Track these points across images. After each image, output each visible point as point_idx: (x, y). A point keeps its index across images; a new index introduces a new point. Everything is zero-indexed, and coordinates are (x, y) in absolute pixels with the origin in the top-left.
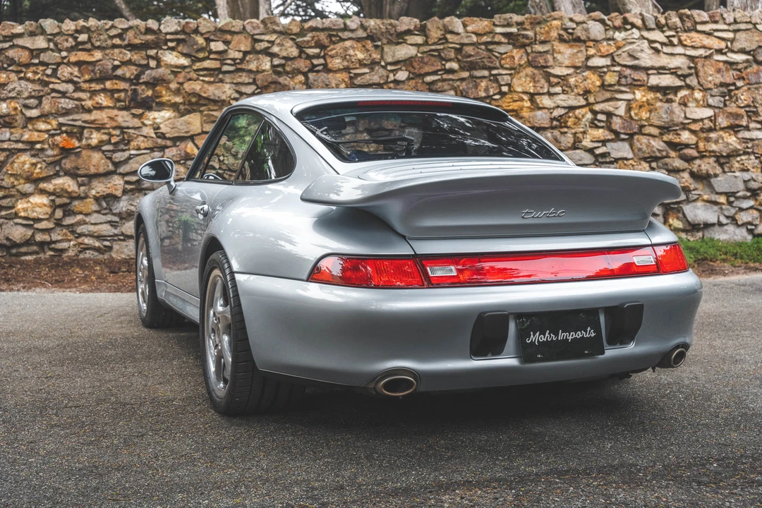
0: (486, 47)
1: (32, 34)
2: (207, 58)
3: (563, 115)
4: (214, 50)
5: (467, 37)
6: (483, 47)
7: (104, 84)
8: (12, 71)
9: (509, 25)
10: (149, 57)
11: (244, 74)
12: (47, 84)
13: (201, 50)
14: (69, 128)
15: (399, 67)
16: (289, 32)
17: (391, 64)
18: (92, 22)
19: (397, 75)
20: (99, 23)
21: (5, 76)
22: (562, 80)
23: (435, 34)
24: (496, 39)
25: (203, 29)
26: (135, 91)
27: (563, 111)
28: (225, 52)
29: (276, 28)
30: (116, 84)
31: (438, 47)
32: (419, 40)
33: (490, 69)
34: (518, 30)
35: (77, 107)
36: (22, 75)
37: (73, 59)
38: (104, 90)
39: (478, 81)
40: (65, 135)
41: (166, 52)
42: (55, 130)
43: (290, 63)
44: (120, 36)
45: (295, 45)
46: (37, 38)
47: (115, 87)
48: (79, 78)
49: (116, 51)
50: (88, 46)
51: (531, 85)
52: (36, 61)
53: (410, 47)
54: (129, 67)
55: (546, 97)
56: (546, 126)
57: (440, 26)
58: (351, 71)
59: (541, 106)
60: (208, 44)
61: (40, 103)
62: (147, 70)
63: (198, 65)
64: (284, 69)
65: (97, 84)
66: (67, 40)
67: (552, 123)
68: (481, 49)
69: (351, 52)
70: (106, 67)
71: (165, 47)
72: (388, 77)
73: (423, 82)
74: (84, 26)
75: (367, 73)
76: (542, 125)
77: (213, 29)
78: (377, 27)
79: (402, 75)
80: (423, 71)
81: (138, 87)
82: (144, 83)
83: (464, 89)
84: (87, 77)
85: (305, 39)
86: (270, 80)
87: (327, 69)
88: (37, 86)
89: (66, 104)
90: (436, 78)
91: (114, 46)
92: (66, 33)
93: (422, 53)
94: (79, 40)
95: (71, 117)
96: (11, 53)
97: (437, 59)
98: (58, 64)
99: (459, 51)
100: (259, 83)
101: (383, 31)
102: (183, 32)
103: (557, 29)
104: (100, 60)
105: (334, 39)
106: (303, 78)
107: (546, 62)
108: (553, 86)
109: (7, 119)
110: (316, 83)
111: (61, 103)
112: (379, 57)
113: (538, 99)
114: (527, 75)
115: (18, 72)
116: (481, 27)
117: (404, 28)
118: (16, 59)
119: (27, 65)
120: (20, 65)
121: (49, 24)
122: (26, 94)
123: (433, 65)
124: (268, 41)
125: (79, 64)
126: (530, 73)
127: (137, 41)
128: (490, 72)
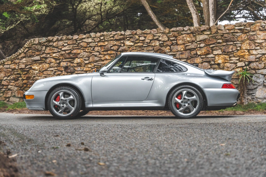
0: (232, 34)
1: (88, 38)
2: (139, 42)
3: (260, 57)
4: (141, 40)
5: (225, 31)
6: (231, 34)
7: (108, 52)
8: (82, 49)
9: (240, 26)
10: (121, 43)
11: (150, 47)
12: (91, 53)
13: (137, 40)
14: (97, 66)
15: (201, 42)
16: (165, 32)
17: (199, 41)
18: (105, 33)
19: (200, 45)
20: (107, 33)
21: (80, 51)
22: (260, 44)
23: (214, 31)
24: (236, 31)
25: (138, 33)
26: (117, 54)
27: (260, 55)
28: (144, 40)
29: (161, 32)
30: (111, 52)
31: (215, 35)
32: (209, 33)
33: (234, 41)
34: (244, 27)
35: (100, 60)
36: (84, 50)
37: (99, 45)
38: (108, 54)
39: (229, 46)
40: (96, 68)
41: (126, 41)
42: (93, 67)
43: (165, 43)
44: (113, 37)
45: (167, 37)
46: (89, 39)
47: (111, 53)
48: (101, 50)
49: (112, 41)
50: (103, 40)
51: (248, 46)
52: (88, 46)
53: (205, 35)
54: (115, 46)
55: (254, 51)
56: (254, 61)
57: (216, 28)
58: (185, 44)
59: (252, 54)
60: (139, 38)
61: (89, 59)
62: (121, 47)
63: (136, 45)
64: (163, 45)
65: (106, 52)
66: (97, 39)
67: (256, 60)
68: (230, 35)
69: (185, 38)
70: (108, 47)
71: (126, 40)
72: (197, 46)
73: (210, 47)
74: (102, 34)
75: (190, 45)
76: (252, 61)
77: (141, 33)
78: (194, 29)
79: (202, 45)
80: (209, 44)
81: (117, 53)
82: (119, 51)
83: (224, 49)
84: (103, 50)
85: (170, 35)
86: (158, 48)
87: (177, 44)
88: (88, 53)
89: (96, 59)
90: (214, 45)
91: (111, 40)
92: (97, 37)
93: (209, 37)
94: (101, 39)
95: (98, 63)
96: (81, 44)
97: (215, 39)
98: (95, 47)
99: (222, 36)
100: (155, 50)
101: (196, 30)
102: (132, 34)
103: (259, 26)
104: (107, 45)
105: (179, 34)
106: (169, 47)
107: (254, 38)
108: (256, 47)
109: (80, 64)
110: (173, 49)
111: (95, 58)
112: (195, 39)
113: (251, 51)
114: (247, 43)
115: (83, 50)
116: (230, 27)
117: (203, 29)
118: (83, 46)
119: (86, 47)
120: (84, 47)
121: (93, 34)
122: (85, 56)
123: (213, 41)
124: (158, 36)
125: (101, 46)
126: (248, 42)
127: (118, 38)
128: (233, 43)
